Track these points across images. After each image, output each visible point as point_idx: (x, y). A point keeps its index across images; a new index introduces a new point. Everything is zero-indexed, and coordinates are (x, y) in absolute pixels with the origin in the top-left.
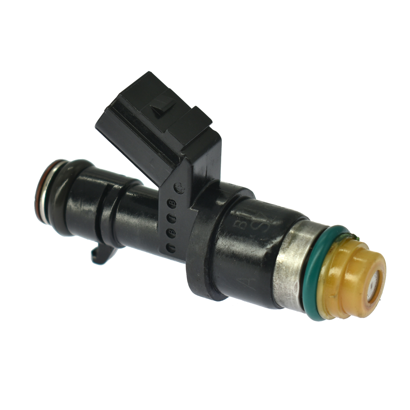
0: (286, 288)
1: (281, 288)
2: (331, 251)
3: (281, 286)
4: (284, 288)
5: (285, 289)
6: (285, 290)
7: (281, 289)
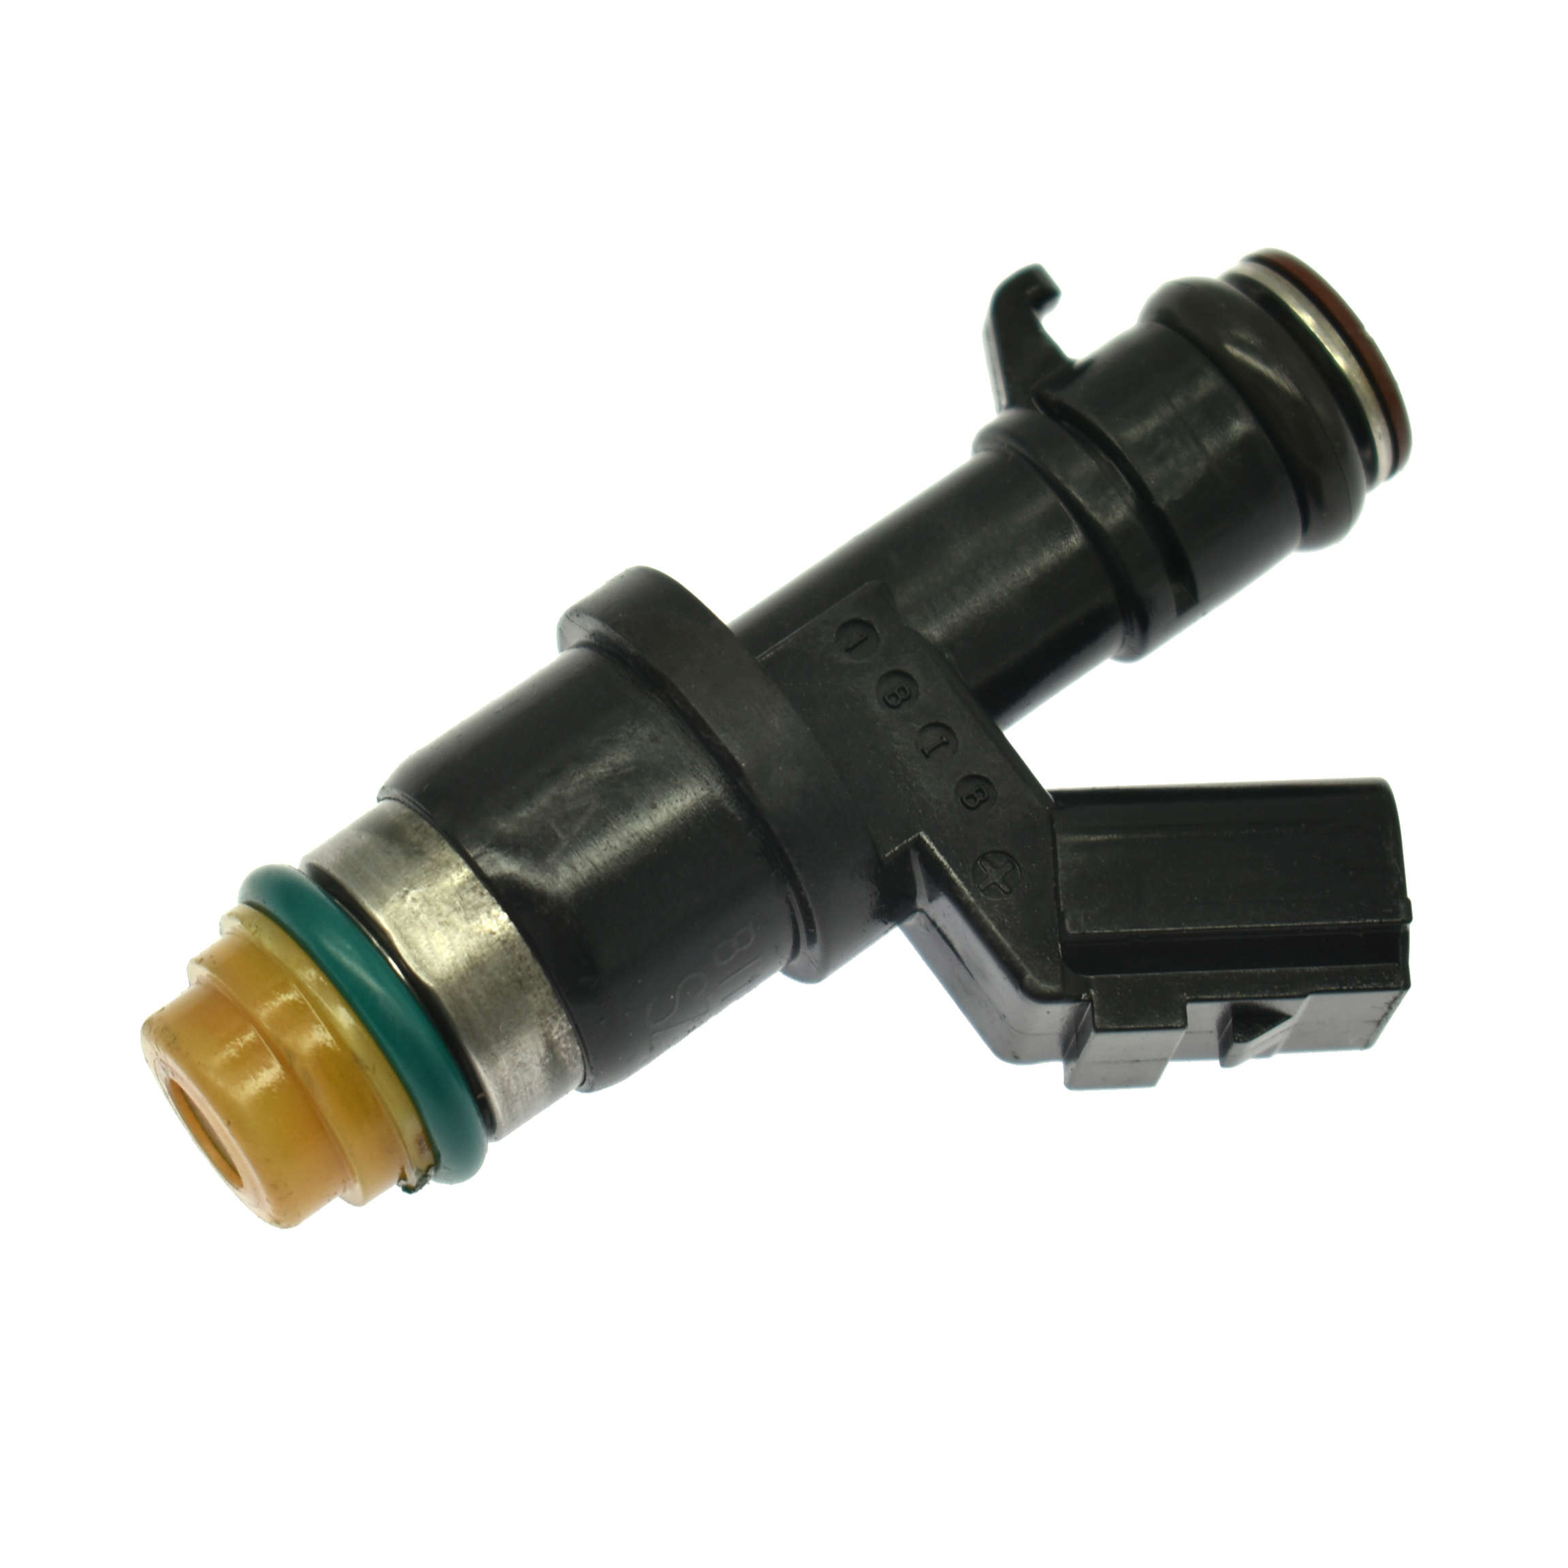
0: (441, 924)
1: (457, 910)
2: (420, 1143)
3: (462, 914)
4: (447, 916)
5: (441, 919)
6: (440, 915)
7: (454, 902)
